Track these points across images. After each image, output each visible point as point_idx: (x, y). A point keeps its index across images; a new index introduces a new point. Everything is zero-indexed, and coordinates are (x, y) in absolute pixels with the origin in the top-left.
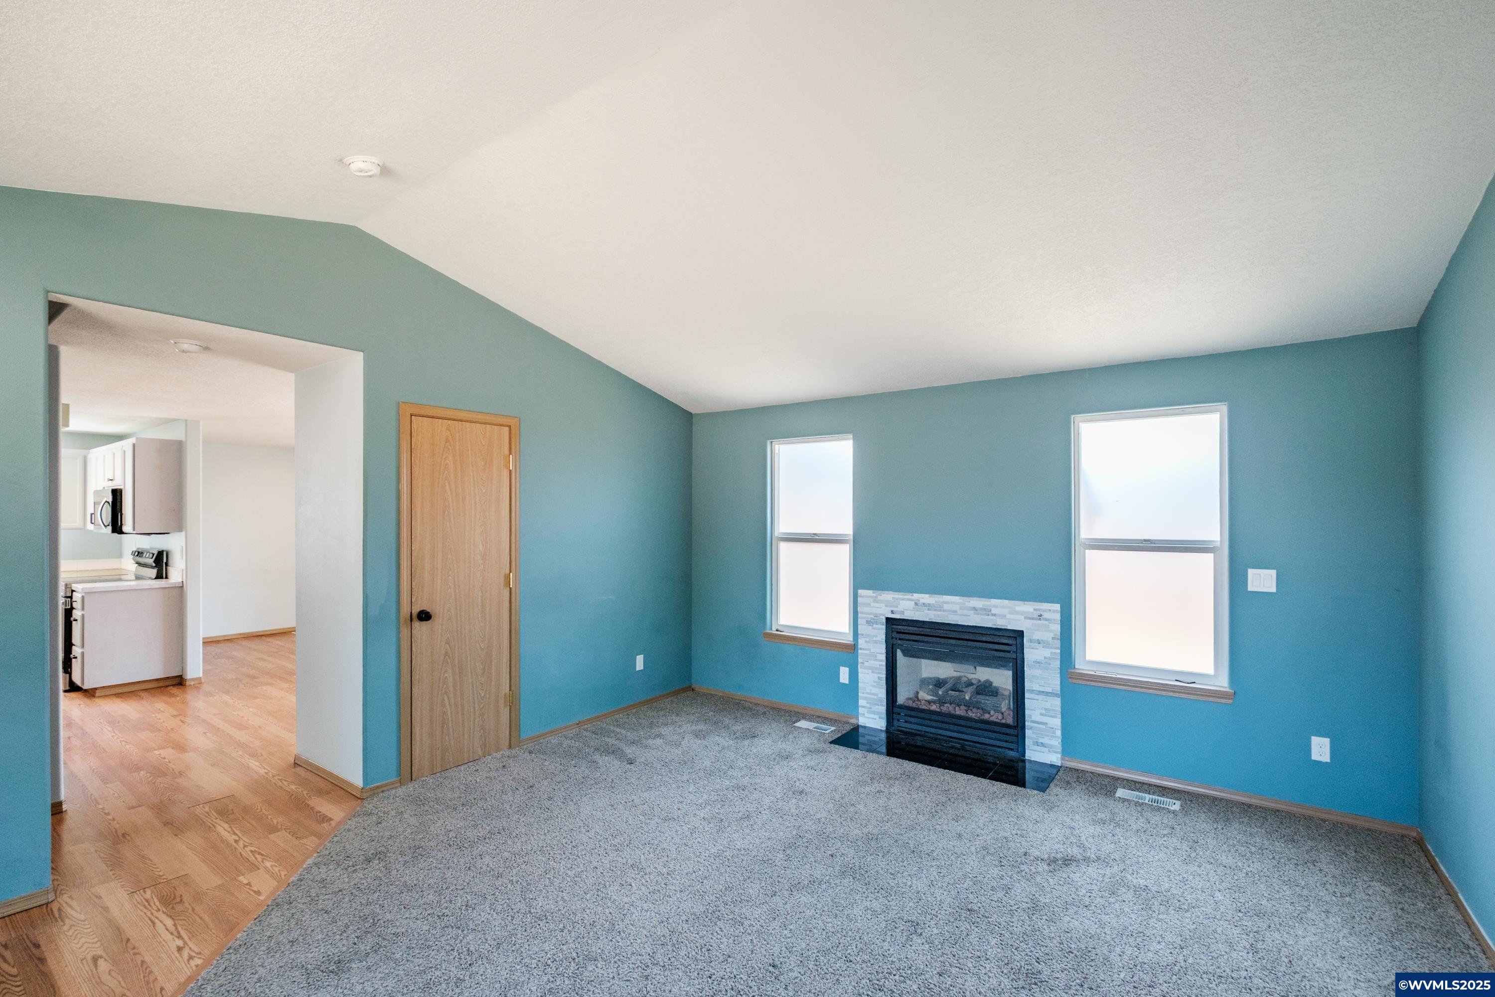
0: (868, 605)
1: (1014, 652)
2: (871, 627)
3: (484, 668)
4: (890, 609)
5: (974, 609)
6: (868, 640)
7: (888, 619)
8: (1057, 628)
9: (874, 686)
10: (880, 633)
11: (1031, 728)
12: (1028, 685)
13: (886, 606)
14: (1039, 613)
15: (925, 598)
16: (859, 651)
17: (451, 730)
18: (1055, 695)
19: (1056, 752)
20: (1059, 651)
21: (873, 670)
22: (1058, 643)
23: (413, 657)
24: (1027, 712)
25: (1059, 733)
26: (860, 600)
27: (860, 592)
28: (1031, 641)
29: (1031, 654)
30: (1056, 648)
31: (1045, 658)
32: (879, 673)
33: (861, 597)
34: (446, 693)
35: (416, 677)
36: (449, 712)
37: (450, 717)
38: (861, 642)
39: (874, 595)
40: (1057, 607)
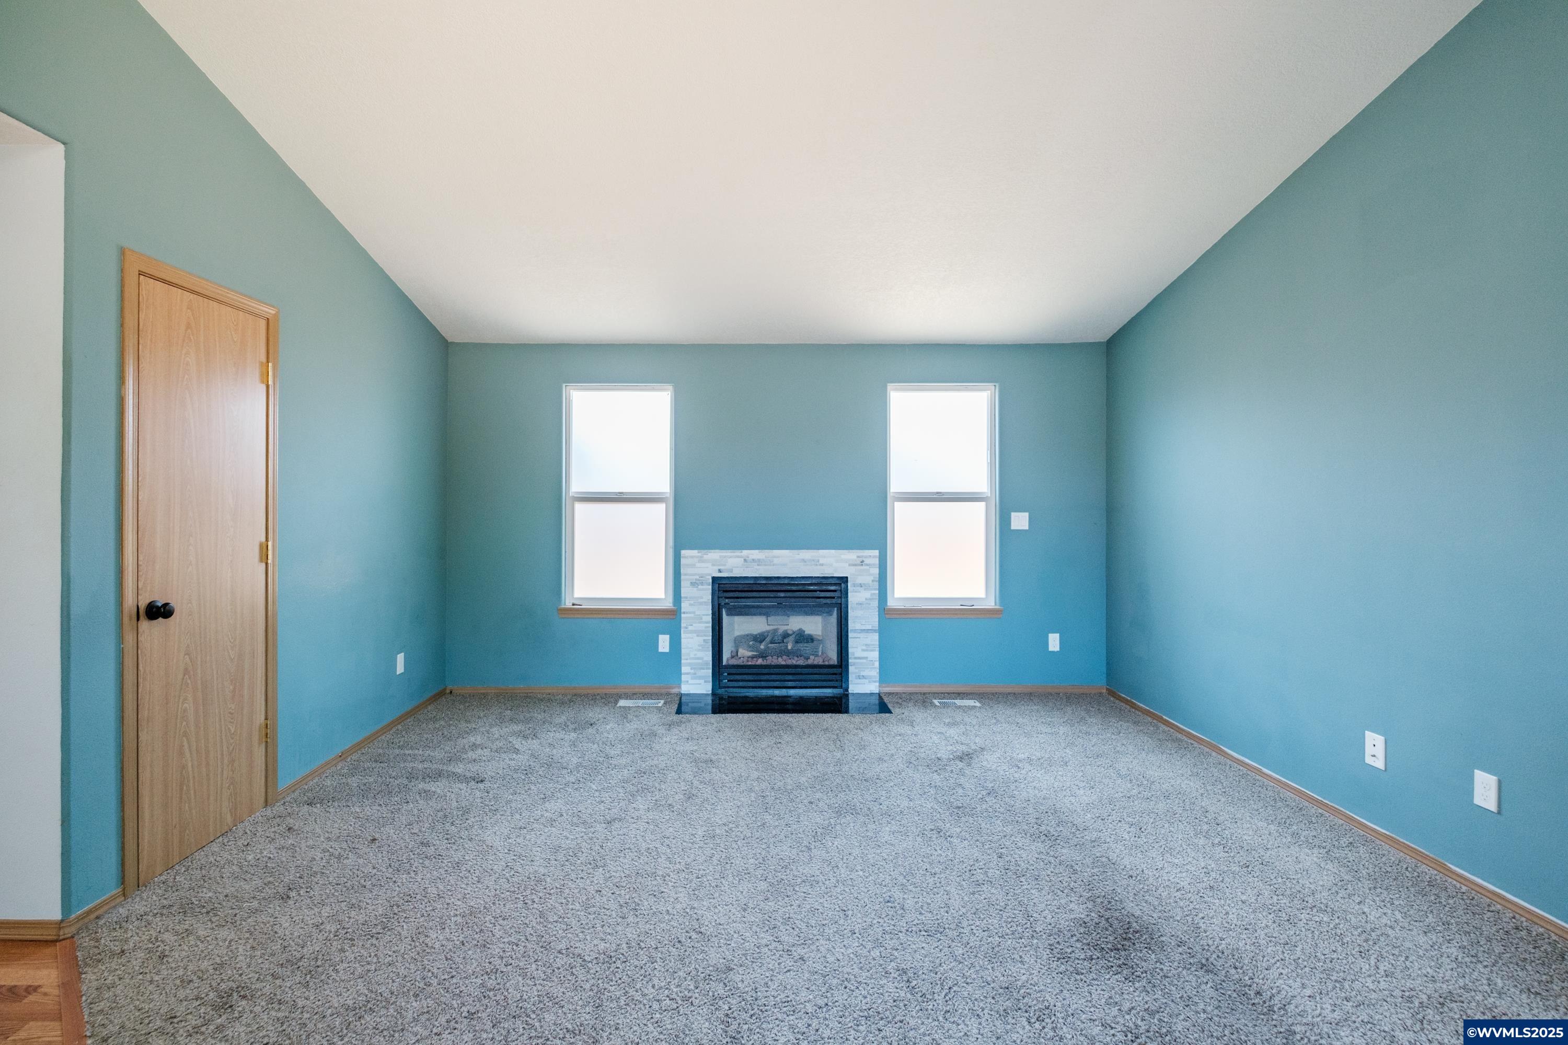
0: (693, 566)
1: (838, 597)
2: (695, 589)
3: (234, 688)
4: (717, 568)
5: (804, 561)
6: (692, 602)
7: (714, 579)
8: (876, 571)
9: (699, 650)
10: (706, 594)
11: (854, 664)
12: (851, 625)
13: (713, 565)
14: (861, 559)
15: (755, 554)
16: (683, 615)
17: (192, 792)
18: (875, 631)
19: (875, 682)
20: (877, 592)
21: (698, 633)
22: (876, 585)
23: (140, 680)
24: (850, 650)
25: (877, 664)
26: (683, 561)
27: (683, 552)
28: (854, 585)
29: (854, 597)
30: (875, 589)
31: (866, 599)
32: (705, 636)
33: (685, 557)
34: (185, 734)
35: (144, 714)
36: (190, 765)
37: (191, 773)
38: (685, 606)
39: (700, 554)
40: (876, 553)
